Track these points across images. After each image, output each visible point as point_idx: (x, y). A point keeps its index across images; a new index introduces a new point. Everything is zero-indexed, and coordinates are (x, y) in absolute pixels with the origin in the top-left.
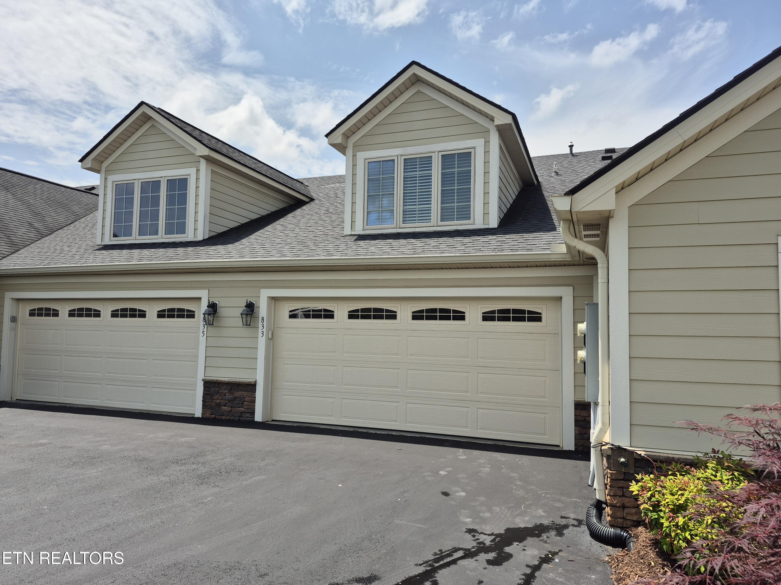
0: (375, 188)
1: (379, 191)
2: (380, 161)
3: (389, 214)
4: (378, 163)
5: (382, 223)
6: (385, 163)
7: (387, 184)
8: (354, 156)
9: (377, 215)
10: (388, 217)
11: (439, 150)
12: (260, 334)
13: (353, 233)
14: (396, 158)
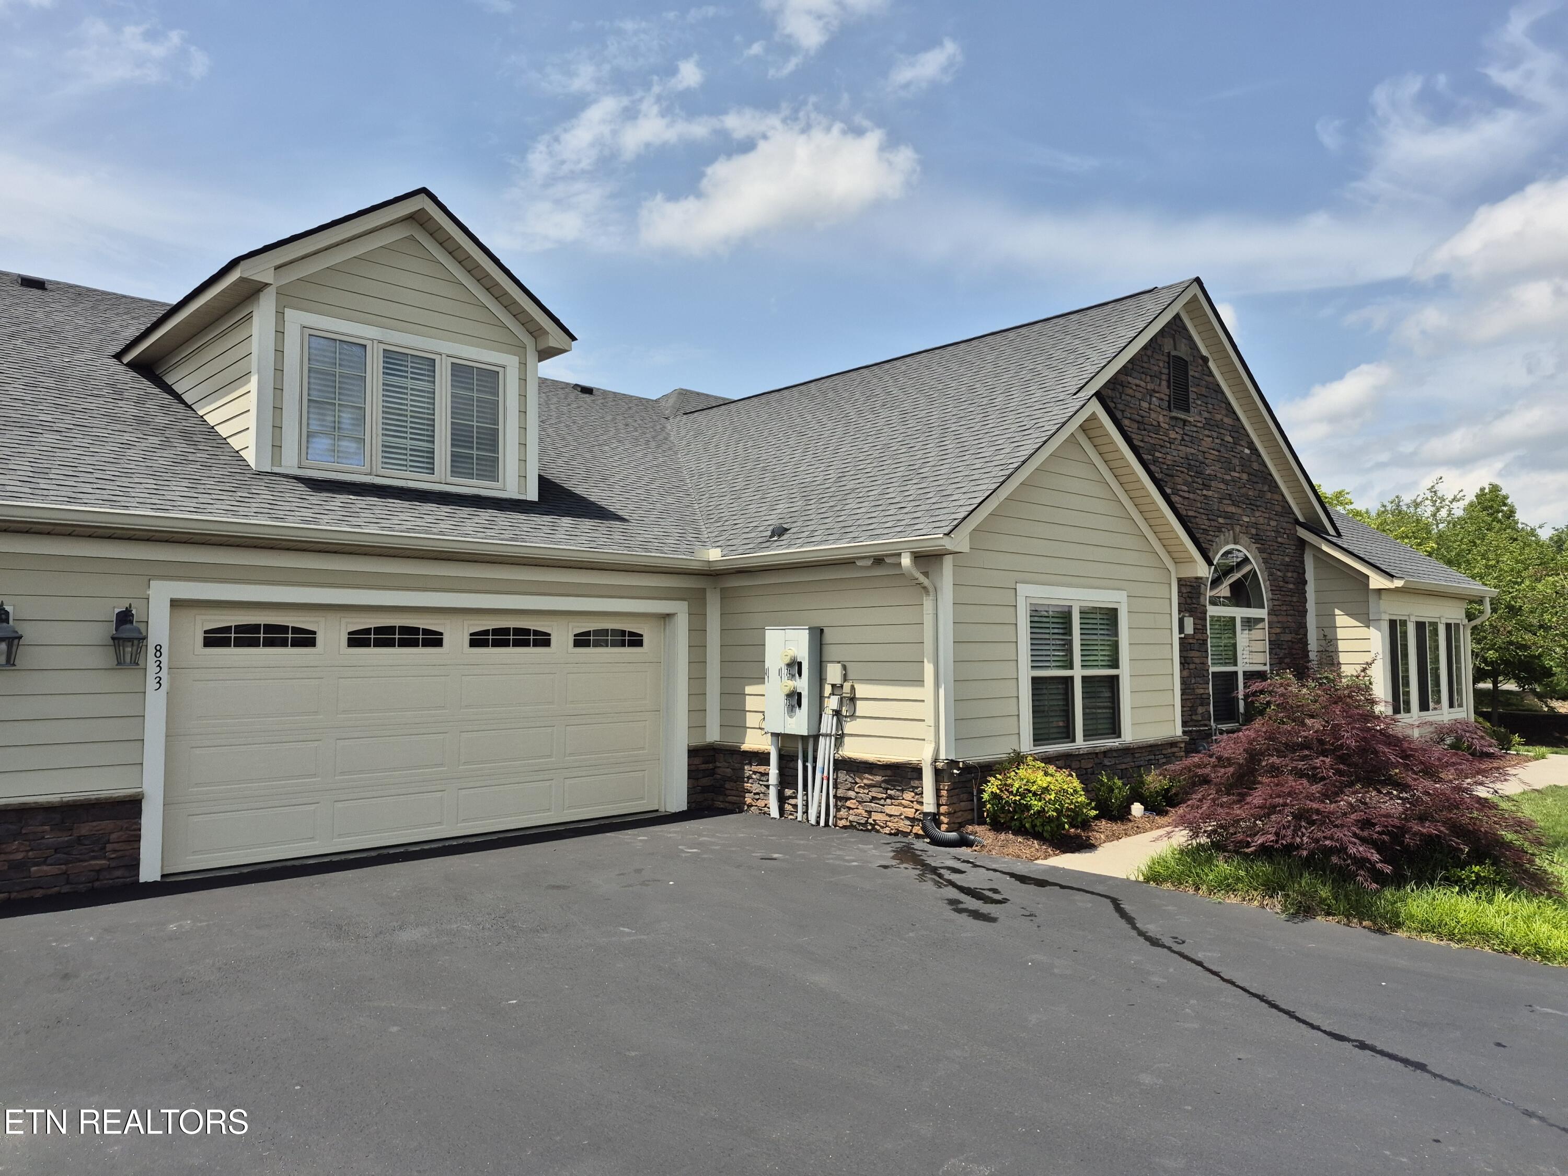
0: (324, 388)
1: (333, 396)
2: (335, 340)
3: (354, 445)
4: (331, 343)
5: (339, 460)
6: (345, 347)
7: (350, 387)
8: (280, 314)
9: (331, 442)
10: (352, 450)
11: (449, 353)
12: (151, 683)
13: (276, 470)
14: (368, 344)
